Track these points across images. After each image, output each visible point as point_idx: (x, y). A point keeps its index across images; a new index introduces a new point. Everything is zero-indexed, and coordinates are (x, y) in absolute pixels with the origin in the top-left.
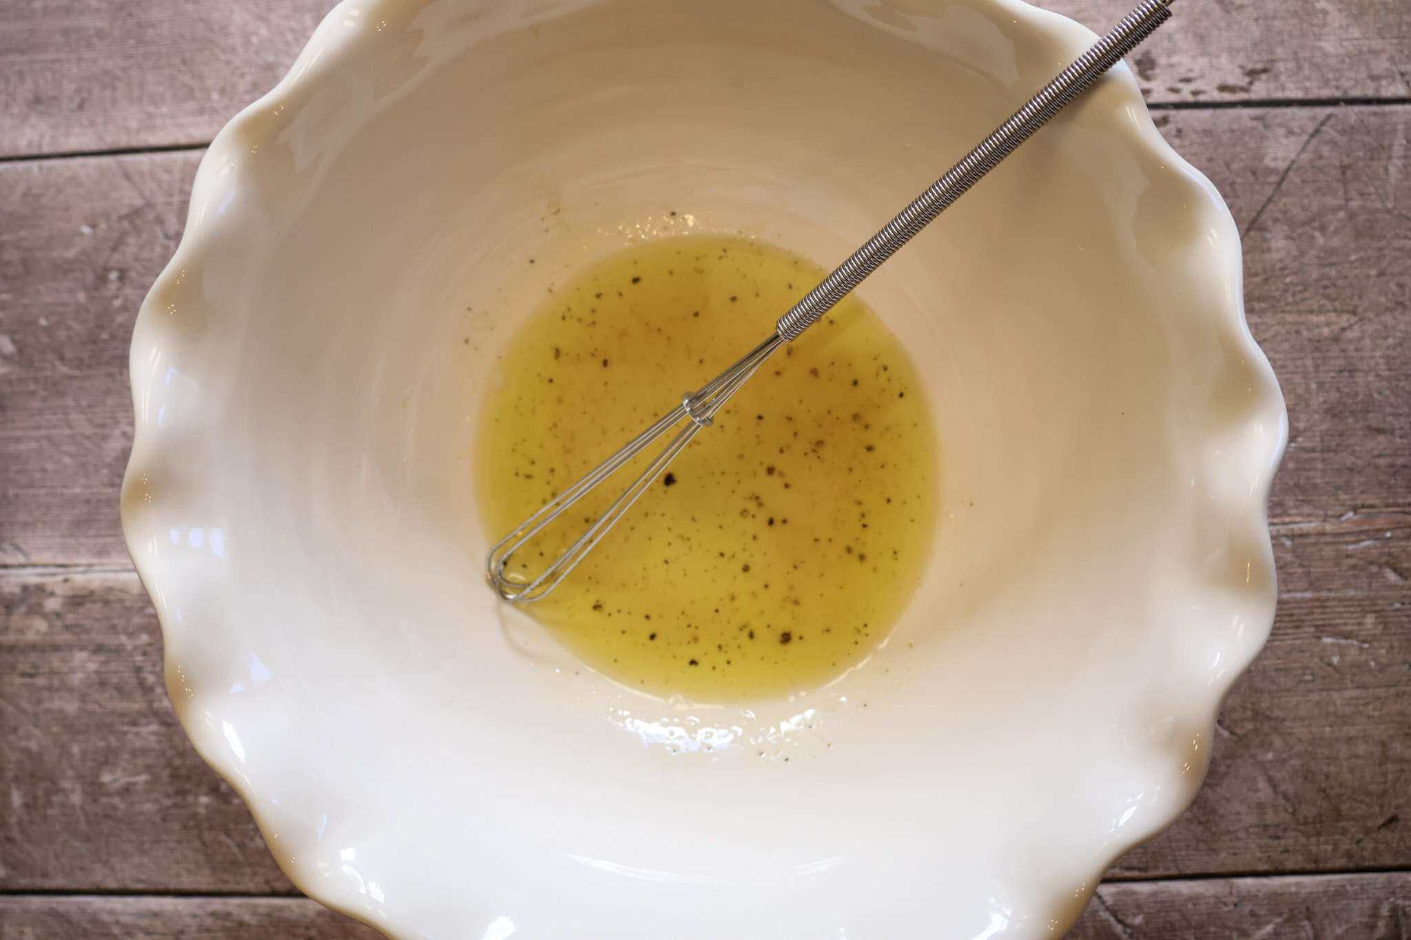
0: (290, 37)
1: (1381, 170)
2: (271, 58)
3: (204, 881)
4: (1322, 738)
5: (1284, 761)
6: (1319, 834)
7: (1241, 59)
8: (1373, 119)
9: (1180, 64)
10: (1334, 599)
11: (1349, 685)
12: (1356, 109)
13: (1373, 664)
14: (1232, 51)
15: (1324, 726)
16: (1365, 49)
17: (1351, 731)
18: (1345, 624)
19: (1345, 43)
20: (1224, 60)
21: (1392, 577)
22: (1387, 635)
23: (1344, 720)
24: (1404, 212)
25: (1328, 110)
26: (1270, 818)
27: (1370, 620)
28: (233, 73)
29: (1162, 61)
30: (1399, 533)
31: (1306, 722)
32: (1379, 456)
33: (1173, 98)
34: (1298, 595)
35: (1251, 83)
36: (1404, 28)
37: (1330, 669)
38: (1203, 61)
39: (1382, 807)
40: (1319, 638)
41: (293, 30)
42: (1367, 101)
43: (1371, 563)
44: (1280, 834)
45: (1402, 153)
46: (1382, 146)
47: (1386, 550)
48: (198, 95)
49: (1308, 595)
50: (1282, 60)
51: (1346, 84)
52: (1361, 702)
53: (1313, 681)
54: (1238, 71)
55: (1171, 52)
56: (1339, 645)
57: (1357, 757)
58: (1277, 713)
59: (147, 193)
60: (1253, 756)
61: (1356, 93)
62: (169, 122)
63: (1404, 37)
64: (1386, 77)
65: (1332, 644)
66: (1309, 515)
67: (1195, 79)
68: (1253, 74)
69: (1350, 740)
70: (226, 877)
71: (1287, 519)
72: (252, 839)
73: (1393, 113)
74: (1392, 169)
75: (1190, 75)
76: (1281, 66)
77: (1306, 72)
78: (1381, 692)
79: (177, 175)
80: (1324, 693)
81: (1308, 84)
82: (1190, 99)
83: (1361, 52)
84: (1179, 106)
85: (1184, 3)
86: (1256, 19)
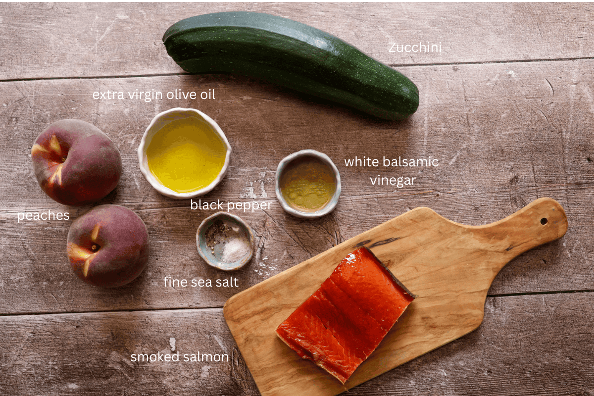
0: (70, 45)
2: (64, 52)
3: (44, 309)
28: (51, 56)
30: (411, 196)
32: (405, 173)
34: (380, 216)
43: (402, 206)
48: (40, 63)
49: (383, 216)
59: (24, 93)
62: (30, 71)
66: (383, 191)
70: (51, 307)
71: (376, 193)
72: (60, 295)
77: (382, 57)
79: (34, 88)
85: (344, 36)
86: (367, 41)
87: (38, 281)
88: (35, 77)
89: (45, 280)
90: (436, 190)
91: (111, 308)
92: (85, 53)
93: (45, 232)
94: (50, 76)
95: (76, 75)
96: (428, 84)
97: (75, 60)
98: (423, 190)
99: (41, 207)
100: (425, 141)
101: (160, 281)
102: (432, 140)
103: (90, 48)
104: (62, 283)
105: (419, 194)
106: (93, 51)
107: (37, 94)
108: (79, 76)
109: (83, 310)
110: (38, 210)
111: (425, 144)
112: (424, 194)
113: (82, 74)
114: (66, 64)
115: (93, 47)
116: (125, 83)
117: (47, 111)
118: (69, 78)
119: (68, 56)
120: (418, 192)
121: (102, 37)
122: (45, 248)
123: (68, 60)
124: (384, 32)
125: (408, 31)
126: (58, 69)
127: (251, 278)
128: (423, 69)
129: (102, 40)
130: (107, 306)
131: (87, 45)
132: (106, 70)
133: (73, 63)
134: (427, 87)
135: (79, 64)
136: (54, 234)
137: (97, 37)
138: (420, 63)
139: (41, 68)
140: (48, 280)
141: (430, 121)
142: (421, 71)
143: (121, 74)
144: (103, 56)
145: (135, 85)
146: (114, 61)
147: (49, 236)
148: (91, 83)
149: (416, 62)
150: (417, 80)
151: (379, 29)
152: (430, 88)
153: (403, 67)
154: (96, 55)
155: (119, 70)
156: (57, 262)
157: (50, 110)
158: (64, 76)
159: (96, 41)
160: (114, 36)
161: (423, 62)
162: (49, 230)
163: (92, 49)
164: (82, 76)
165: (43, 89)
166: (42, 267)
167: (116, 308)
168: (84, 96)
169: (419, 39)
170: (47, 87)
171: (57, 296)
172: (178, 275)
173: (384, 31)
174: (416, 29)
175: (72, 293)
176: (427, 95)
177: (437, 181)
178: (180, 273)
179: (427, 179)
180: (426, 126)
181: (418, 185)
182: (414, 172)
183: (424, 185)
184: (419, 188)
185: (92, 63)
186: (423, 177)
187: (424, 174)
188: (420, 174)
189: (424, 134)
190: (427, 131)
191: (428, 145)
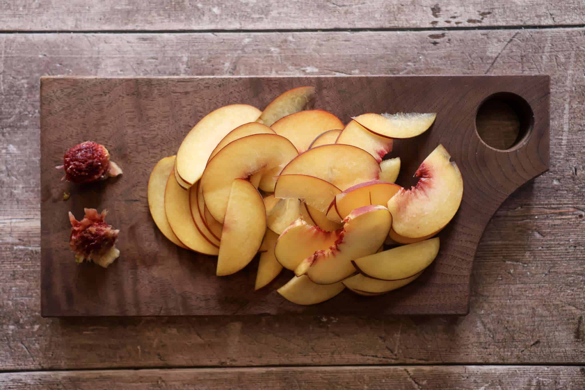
1: (539, 58)
4: (506, 305)
5: (489, 314)
6: (504, 347)
7: (479, 8)
8: (536, 35)
9: (451, 10)
10: (511, 244)
11: (518, 282)
12: (529, 30)
13: (528, 273)
14: (475, 4)
15: (507, 300)
16: (535, 3)
17: (519, 302)
18: (516, 255)
20: (471, 8)
21: (538, 236)
22: (535, 261)
25: (517, 31)
26: (483, 339)
27: (527, 254)
29: (443, 8)
30: (541, 217)
31: (499, 298)
33: (447, 25)
34: (496, 242)
35: (482, 19)
37: (509, 275)
38: (462, 9)
39: (533, 336)
40: (505, 261)
42: (535, 27)
43: (529, 229)
44: (487, 347)
45: (549, 50)
46: (540, 47)
47: (535, 224)
48: (12, 8)
49: (500, 242)
50: (497, 8)
51: (525, 19)
52: (523, 290)
53: (501, 280)
54: (477, 13)
55: (447, 5)
56: (513, 265)
57: (521, 314)
58: (486, 293)
60: (476, 312)
61: (530, 23)
64: (543, 16)
65: (510, 264)
67: (458, 17)
68: (483, 14)
69: (518, 306)
70: (20, 363)
72: (34, 345)
73: (546, 32)
74: (544, 57)
75: (456, 15)
76: (496, 11)
77: (508, 14)
78: (532, 286)
79: (3, 44)
80: (507, 285)
81: (508, 19)
82: (455, 25)
83: (533, 5)
84: (449, 29)
87: (2, 324)
88: (5, 29)
89: (12, 322)
90: (578, 209)
91: (107, 364)
93: (15, 253)
94: (28, 28)
95: (65, 28)
96: (573, 55)
97: (63, 7)
98: (559, 208)
99: (10, 217)
100: (564, 138)
101: (181, 327)
102: (575, 137)
104: (36, 327)
105: (553, 213)
107: (8, 54)
108: (69, 29)
109: (66, 367)
111: (564, 142)
112: (561, 214)
113: (73, 26)
114: (51, 11)
116: (136, 41)
117: (23, 78)
118: (55, 32)
119: (53, 0)
120: (553, 211)
122: (14, 275)
123: (54, 6)
126: (39, 18)
127: (311, 326)
128: (568, 33)
130: (101, 362)
132: (108, 21)
133: (61, 11)
134: (572, 60)
135: (69, 12)
136: (27, 256)
138: (564, 23)
139: (15, 17)
140: (17, 322)
141: (572, 111)
142: (564, 35)
143: (130, 27)
144: (104, 0)
145: (150, 45)
146: (119, 8)
147: (21, 259)
148: (86, 39)
149: (558, 21)
150: (558, 50)
152: (576, 62)
153: (538, 30)
155: (127, 21)
156: (31, 296)
157: (27, 78)
158: (48, 29)
161: (569, 22)
162: (21, 250)
164: (73, 29)
165: (16, 46)
166: (7, 304)
167: (115, 365)
168: (76, 58)
170: (23, 44)
171: (29, 346)
175: (51, 341)
176: (570, 72)
177: (581, 196)
179: (566, 192)
180: (566, 117)
181: (552, 201)
182: (547, 183)
183: (561, 201)
184: (554, 204)
185: (89, 10)
186: (560, 190)
187: (562, 185)
188: (556, 185)
189: (562, 128)
190: (568, 124)
191: (569, 144)
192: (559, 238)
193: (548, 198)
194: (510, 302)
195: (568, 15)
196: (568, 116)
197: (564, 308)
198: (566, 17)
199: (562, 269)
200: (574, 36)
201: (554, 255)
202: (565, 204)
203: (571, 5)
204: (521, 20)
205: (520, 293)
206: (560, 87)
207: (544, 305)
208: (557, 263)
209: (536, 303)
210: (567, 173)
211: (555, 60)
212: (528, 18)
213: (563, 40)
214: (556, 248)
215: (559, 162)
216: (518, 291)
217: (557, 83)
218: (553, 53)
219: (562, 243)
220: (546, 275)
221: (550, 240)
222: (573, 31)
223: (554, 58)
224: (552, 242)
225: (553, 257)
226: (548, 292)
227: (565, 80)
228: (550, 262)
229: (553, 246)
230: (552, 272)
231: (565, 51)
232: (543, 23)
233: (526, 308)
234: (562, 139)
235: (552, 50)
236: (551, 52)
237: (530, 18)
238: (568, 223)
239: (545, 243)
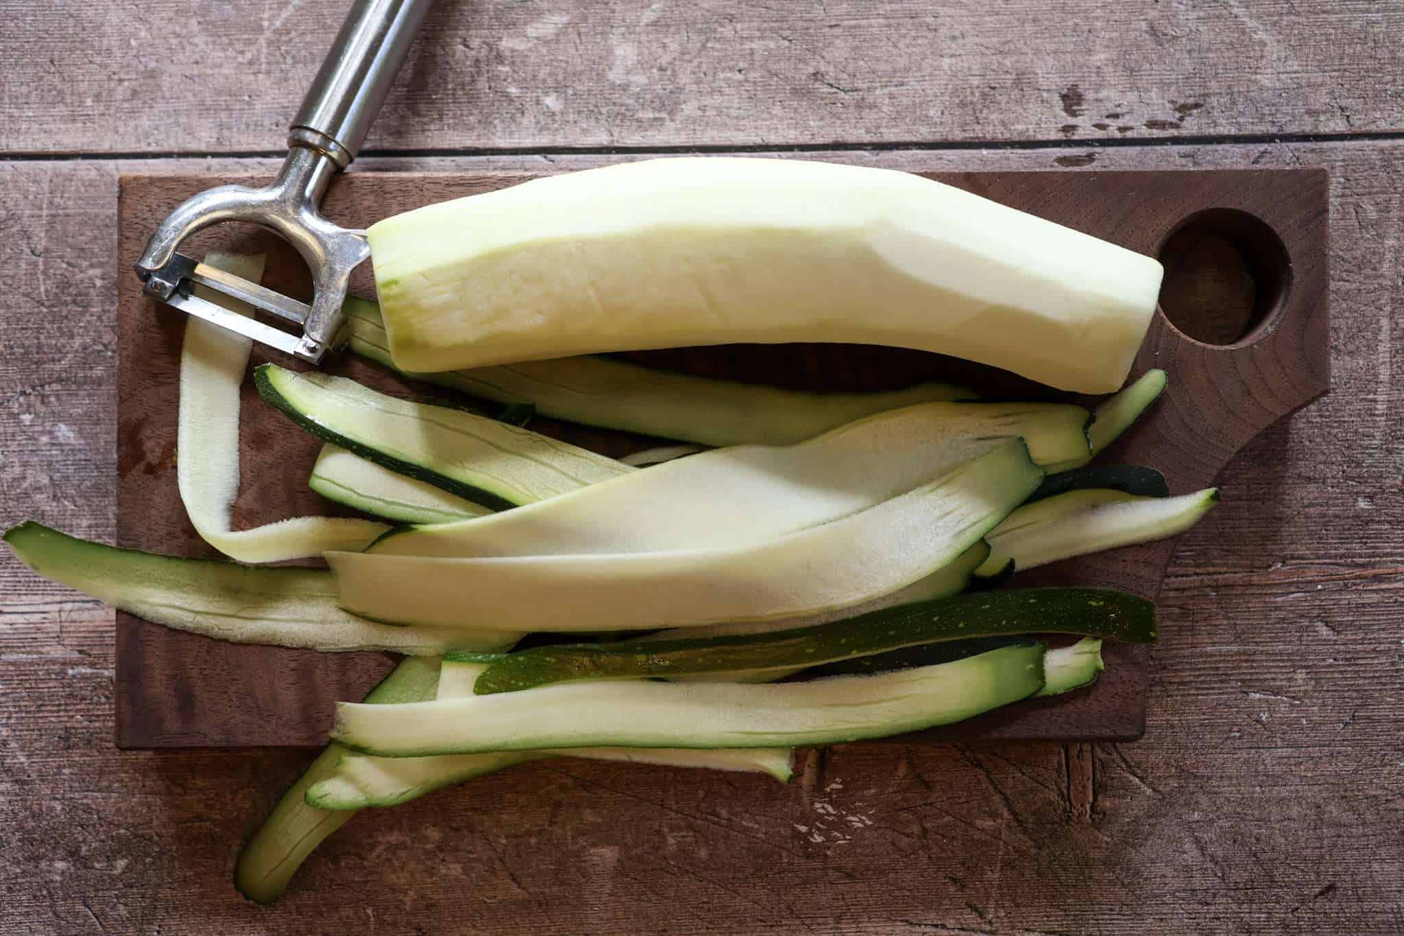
0: (174, 41)
2: (152, 65)
4: (1252, 799)
5: (1212, 821)
6: (1251, 901)
7: (1172, 94)
8: (1309, 156)
9: (1108, 98)
10: (1262, 652)
11: (1280, 743)
12: (1292, 145)
13: (1304, 721)
14: (1163, 85)
15: (1254, 786)
16: (1304, 82)
17: (1283, 792)
18: (1274, 679)
19: (1283, 77)
20: (1154, 94)
21: (1324, 631)
22: (1320, 692)
23: (1274, 780)
24: (1341, 253)
25: (1262, 147)
26: (1197, 882)
27: (1301, 675)
28: (110, 79)
29: (1090, 95)
30: (1331, 585)
31: (1234, 782)
32: (1311, 505)
33: (1100, 134)
34: (1224, 648)
35: (1181, 119)
36: (1346, 61)
37: (1259, 726)
38: (1132, 96)
39: (1318, 874)
40: (1247, 693)
41: (178, 36)
42: (1304, 138)
43: (1302, 616)
44: (1209, 900)
45: (1340, 191)
47: (1317, 603)
48: (68, 100)
49: (1235, 648)
50: (1215, 94)
51: (1281, 119)
53: (1240, 738)
54: (1168, 105)
55: (1099, 87)
56: (1267, 701)
57: (1289, 819)
58: (1202, 771)
59: (10, 204)
60: (1179, 816)
61: (1293, 129)
62: (35, 127)
63: (1345, 70)
64: (1324, 113)
65: (1260, 700)
66: (1235, 566)
67: (1123, 115)
68: (1184, 109)
69: (1281, 801)
71: (1211, 569)
72: (114, 907)
73: (1331, 149)
75: (1119, 110)
76: (1214, 101)
77: (1241, 108)
78: (1314, 752)
79: (46, 186)
80: (1253, 751)
81: (1241, 120)
82: (1118, 135)
83: (1300, 86)
84: (1104, 143)
85: (1115, 34)
86: (1190, 52)
87: (36, 859)
88: (52, 149)
89: (61, 853)
92: (225, 71)
93: (70, 686)
94: (105, 147)
95: (193, 146)
96: (1395, 202)
97: (190, 96)
98: (1373, 565)
99: (58, 598)
100: (1380, 398)
101: (471, 860)
103: (242, 52)
104: (121, 864)
105: (1359, 577)
106: (251, 63)
107: (58, 207)
108: (203, 148)
110: (47, 608)
111: (1381, 408)
112: (1377, 578)
113: (213, 140)
114: (160, 106)
115: (253, 49)
117: (92, 266)
118: (168, 155)
119: (166, 81)
120: (1358, 572)
121: (284, 14)
122: (67, 739)
123: (168, 95)
124: (1251, 23)
125: (1333, 18)
126: (132, 123)
127: (784, 854)
128: (1382, 151)
129: (285, 24)
131: (231, 44)
133: (183, 106)
134: (1395, 214)
135: (204, 109)
136: (100, 692)
137: (266, 15)
138: (1372, 128)
139: (74, 121)
140: (73, 854)
141: (1397, 333)
142: (1375, 156)
144: (286, 80)
147: (83, 699)
148: (242, 172)
149: (1359, 123)
150: (1360, 191)
151: (1235, 11)
153: (1312, 145)
154: (261, 76)
156: (109, 789)
157: (101, 265)
158: (153, 148)
159: (260, 29)
160: (325, 12)
161: (1383, 126)
162: (84, 678)
163: (248, 56)
164: (212, 149)
165: (77, 191)
166: (52, 809)
169: (1371, 44)
170: (92, 184)
171: (103, 911)
172: (533, 841)
173: (1251, 17)
174: (1362, 11)
175: (155, 899)
176: (1390, 242)
178: (540, 832)
179: (1387, 526)
180: (1384, 347)
181: (1357, 547)
182: (1343, 504)
183: (1376, 548)
184: (1360, 556)
185: (249, 103)
186: (1373, 521)
187: (1377, 510)
188: (1362, 509)
189: (1376, 375)
190: (1388, 365)
191: (1393, 411)
192: (1376, 635)
193: (1344, 540)
194: (1263, 792)
195: (1382, 110)
196: (1389, 345)
197: (1391, 806)
198: (1378, 114)
199: (1382, 712)
200: (1396, 159)
201: (1365, 678)
202: (1387, 555)
203: (1387, 87)
204: (1273, 122)
205: (1284, 768)
206: (1367, 277)
207: (1343, 797)
208: (1371, 697)
209: (1325, 795)
210: (1388, 482)
211: (1354, 214)
212: (1289, 118)
213: (1372, 169)
214: (1369, 661)
215: (1370, 455)
216: (1279, 764)
217: (1360, 268)
218: (1349, 200)
219: (1382, 647)
220: (1346, 724)
221: (1355, 642)
222: (1395, 148)
223: (1352, 210)
224: (1359, 647)
225: (1361, 682)
226: (1352, 766)
227: (1379, 262)
228: (1355, 694)
229: (1361, 655)
230: (1360, 718)
231: (1377, 193)
232: (1324, 129)
233: (1300, 804)
234: (1375, 401)
235: (1348, 192)
236: (1343, 196)
237: (1293, 116)
238: (1396, 601)
239: (1342, 647)
